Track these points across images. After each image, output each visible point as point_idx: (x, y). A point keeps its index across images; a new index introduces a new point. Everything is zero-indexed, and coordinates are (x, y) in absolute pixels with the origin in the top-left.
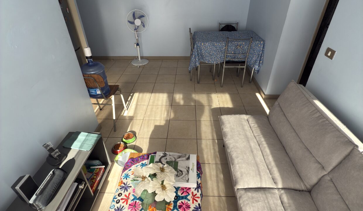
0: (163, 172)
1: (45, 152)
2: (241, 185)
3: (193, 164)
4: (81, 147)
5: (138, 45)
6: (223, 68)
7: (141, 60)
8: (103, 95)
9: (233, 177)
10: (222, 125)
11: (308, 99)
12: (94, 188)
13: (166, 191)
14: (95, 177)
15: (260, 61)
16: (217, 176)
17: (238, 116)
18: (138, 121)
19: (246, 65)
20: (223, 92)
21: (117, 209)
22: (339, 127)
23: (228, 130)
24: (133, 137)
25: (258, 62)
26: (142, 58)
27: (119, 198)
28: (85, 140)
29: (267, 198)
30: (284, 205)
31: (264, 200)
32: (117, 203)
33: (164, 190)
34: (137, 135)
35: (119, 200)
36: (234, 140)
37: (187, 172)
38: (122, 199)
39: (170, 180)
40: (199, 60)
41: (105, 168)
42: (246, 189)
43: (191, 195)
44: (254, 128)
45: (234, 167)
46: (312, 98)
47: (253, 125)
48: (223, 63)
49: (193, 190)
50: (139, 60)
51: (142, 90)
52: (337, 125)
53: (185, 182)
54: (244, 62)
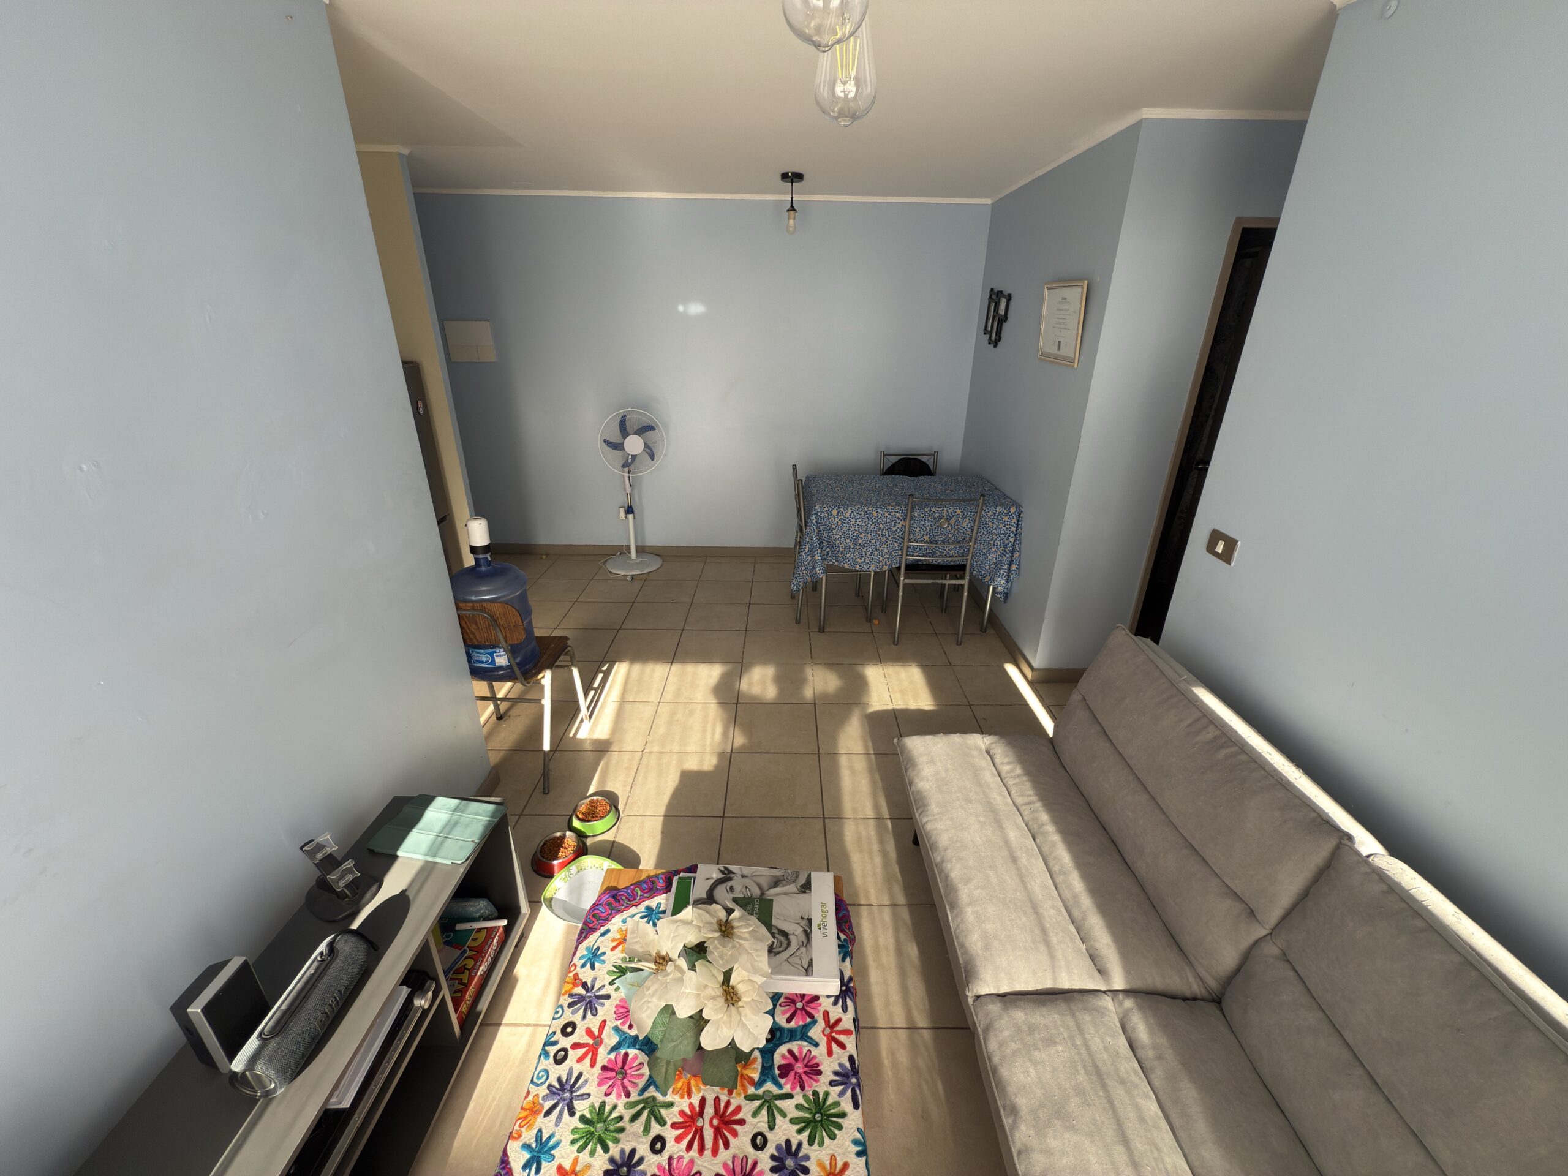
0: (728, 936)
1: (304, 871)
2: (986, 984)
3: (824, 905)
4: (435, 848)
5: (630, 510)
6: (898, 586)
7: (637, 556)
8: (516, 669)
9: (956, 952)
10: (910, 770)
11: (1173, 684)
12: (464, 1008)
13: (738, 1008)
14: (470, 963)
15: (1010, 565)
16: (899, 951)
17: (956, 738)
18: (626, 757)
19: (968, 577)
20: (900, 659)
21: (557, 1086)
22: (1281, 774)
23: (928, 787)
24: (609, 812)
25: (1006, 567)
26: (641, 550)
27: (566, 1042)
28: (450, 827)
29: (1080, 1029)
30: (1139, 1052)
31: (1072, 1038)
32: (558, 1061)
33: (733, 1005)
34: (620, 807)
35: (565, 1050)
36: (952, 819)
37: (803, 938)
38: (575, 1046)
39: (753, 966)
40: (825, 559)
41: (508, 930)
42: (1004, 995)
43: (821, 1024)
44: (1014, 778)
45: (957, 916)
46: (1184, 680)
47: (1007, 768)
48: (899, 568)
49: (826, 1004)
50: (630, 557)
51: (640, 654)
52: (1276, 766)
53: (799, 975)
54: (962, 568)
